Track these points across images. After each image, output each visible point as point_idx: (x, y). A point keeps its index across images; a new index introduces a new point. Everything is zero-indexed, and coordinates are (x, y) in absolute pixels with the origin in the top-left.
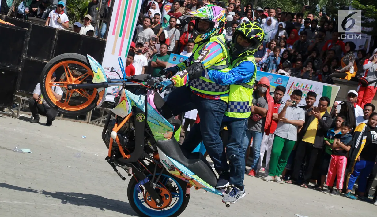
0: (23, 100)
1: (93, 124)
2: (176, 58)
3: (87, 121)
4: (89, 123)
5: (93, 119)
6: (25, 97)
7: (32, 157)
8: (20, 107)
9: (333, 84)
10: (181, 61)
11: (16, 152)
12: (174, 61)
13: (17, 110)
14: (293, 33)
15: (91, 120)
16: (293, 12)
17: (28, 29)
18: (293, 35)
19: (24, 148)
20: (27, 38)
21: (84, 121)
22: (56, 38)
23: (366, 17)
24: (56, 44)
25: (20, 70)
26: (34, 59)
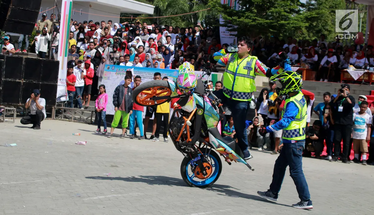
0: (6, 109)
1: (57, 119)
2: (109, 68)
3: (52, 118)
4: (55, 119)
5: (56, 116)
6: (7, 107)
7: (18, 149)
8: (5, 115)
9: (217, 72)
10: (113, 69)
11: (7, 146)
12: (108, 69)
13: (3, 117)
14: (186, 41)
15: (55, 117)
16: (184, 27)
17: (3, 60)
18: (186, 42)
19: (11, 143)
20: (3, 66)
21: (50, 118)
22: (24, 63)
23: (233, 25)
24: (24, 68)
25: (1, 89)
26: (10, 80)
